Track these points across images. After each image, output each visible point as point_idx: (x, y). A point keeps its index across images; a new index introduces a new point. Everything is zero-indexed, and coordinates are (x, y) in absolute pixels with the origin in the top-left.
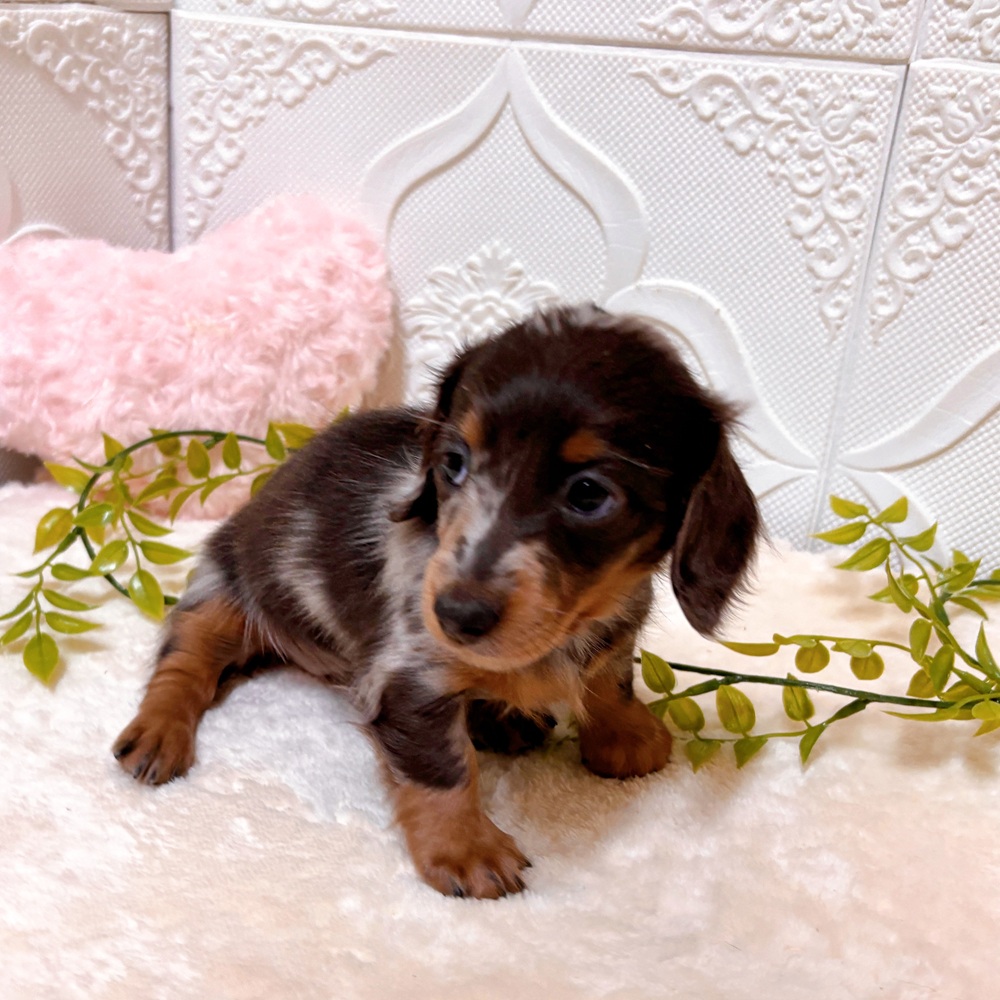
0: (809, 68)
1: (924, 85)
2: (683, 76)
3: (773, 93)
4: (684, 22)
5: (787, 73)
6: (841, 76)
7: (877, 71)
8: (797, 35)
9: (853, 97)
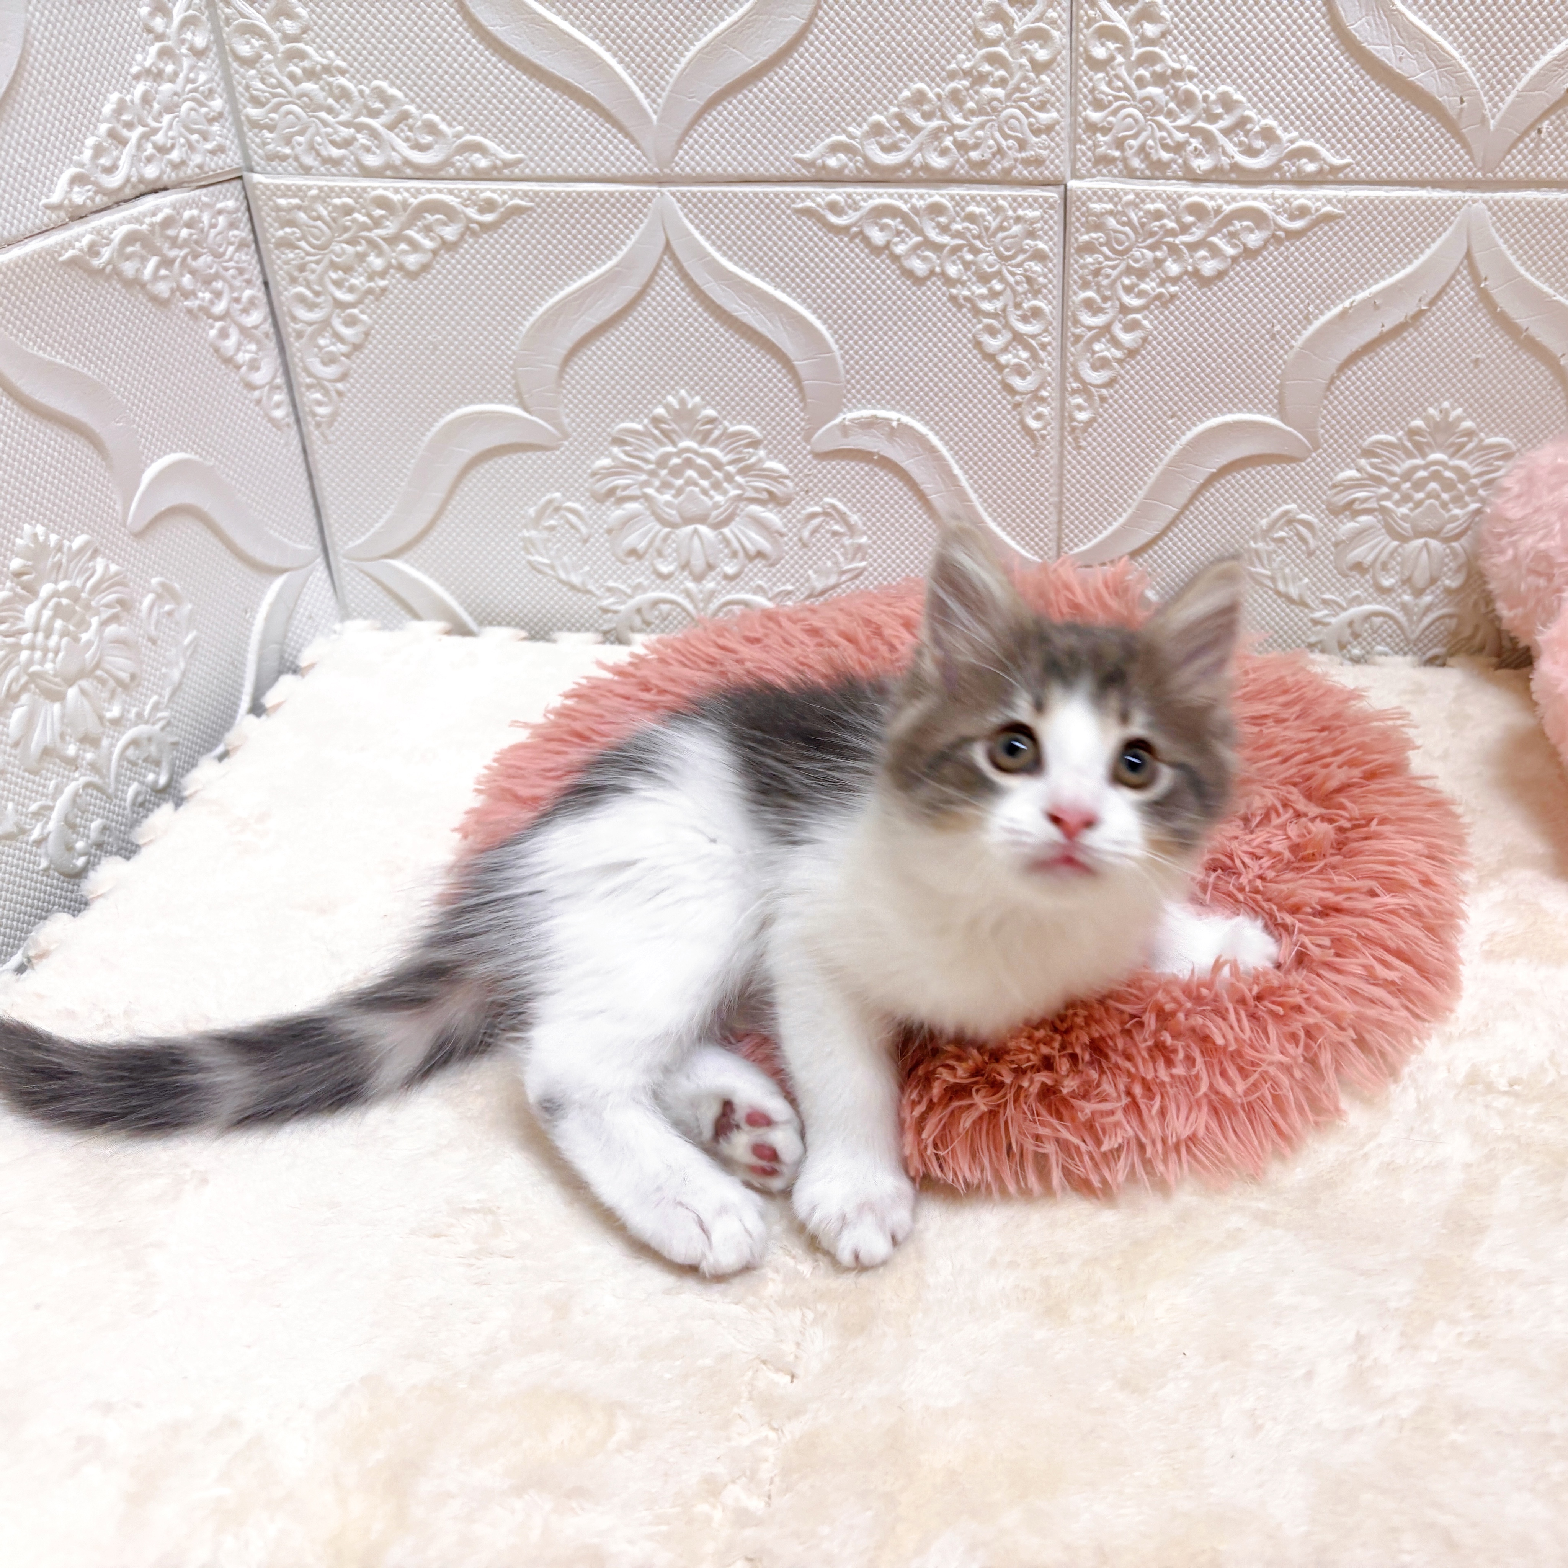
0: (974, 192)
1: (1084, 204)
2: (850, 207)
3: (943, 220)
4: (842, 156)
5: (952, 198)
6: (1004, 198)
7: (1037, 192)
8: (957, 161)
9: (1018, 219)
